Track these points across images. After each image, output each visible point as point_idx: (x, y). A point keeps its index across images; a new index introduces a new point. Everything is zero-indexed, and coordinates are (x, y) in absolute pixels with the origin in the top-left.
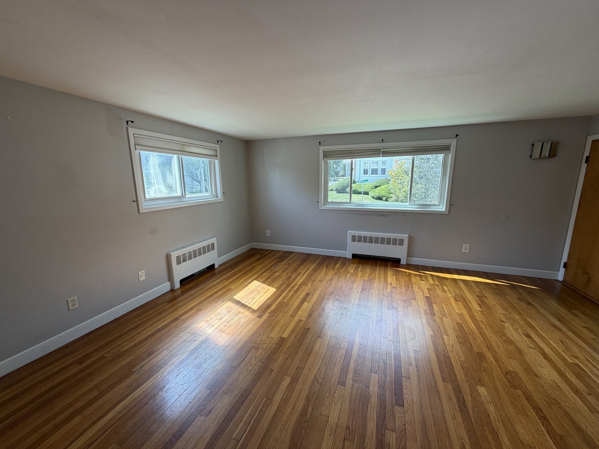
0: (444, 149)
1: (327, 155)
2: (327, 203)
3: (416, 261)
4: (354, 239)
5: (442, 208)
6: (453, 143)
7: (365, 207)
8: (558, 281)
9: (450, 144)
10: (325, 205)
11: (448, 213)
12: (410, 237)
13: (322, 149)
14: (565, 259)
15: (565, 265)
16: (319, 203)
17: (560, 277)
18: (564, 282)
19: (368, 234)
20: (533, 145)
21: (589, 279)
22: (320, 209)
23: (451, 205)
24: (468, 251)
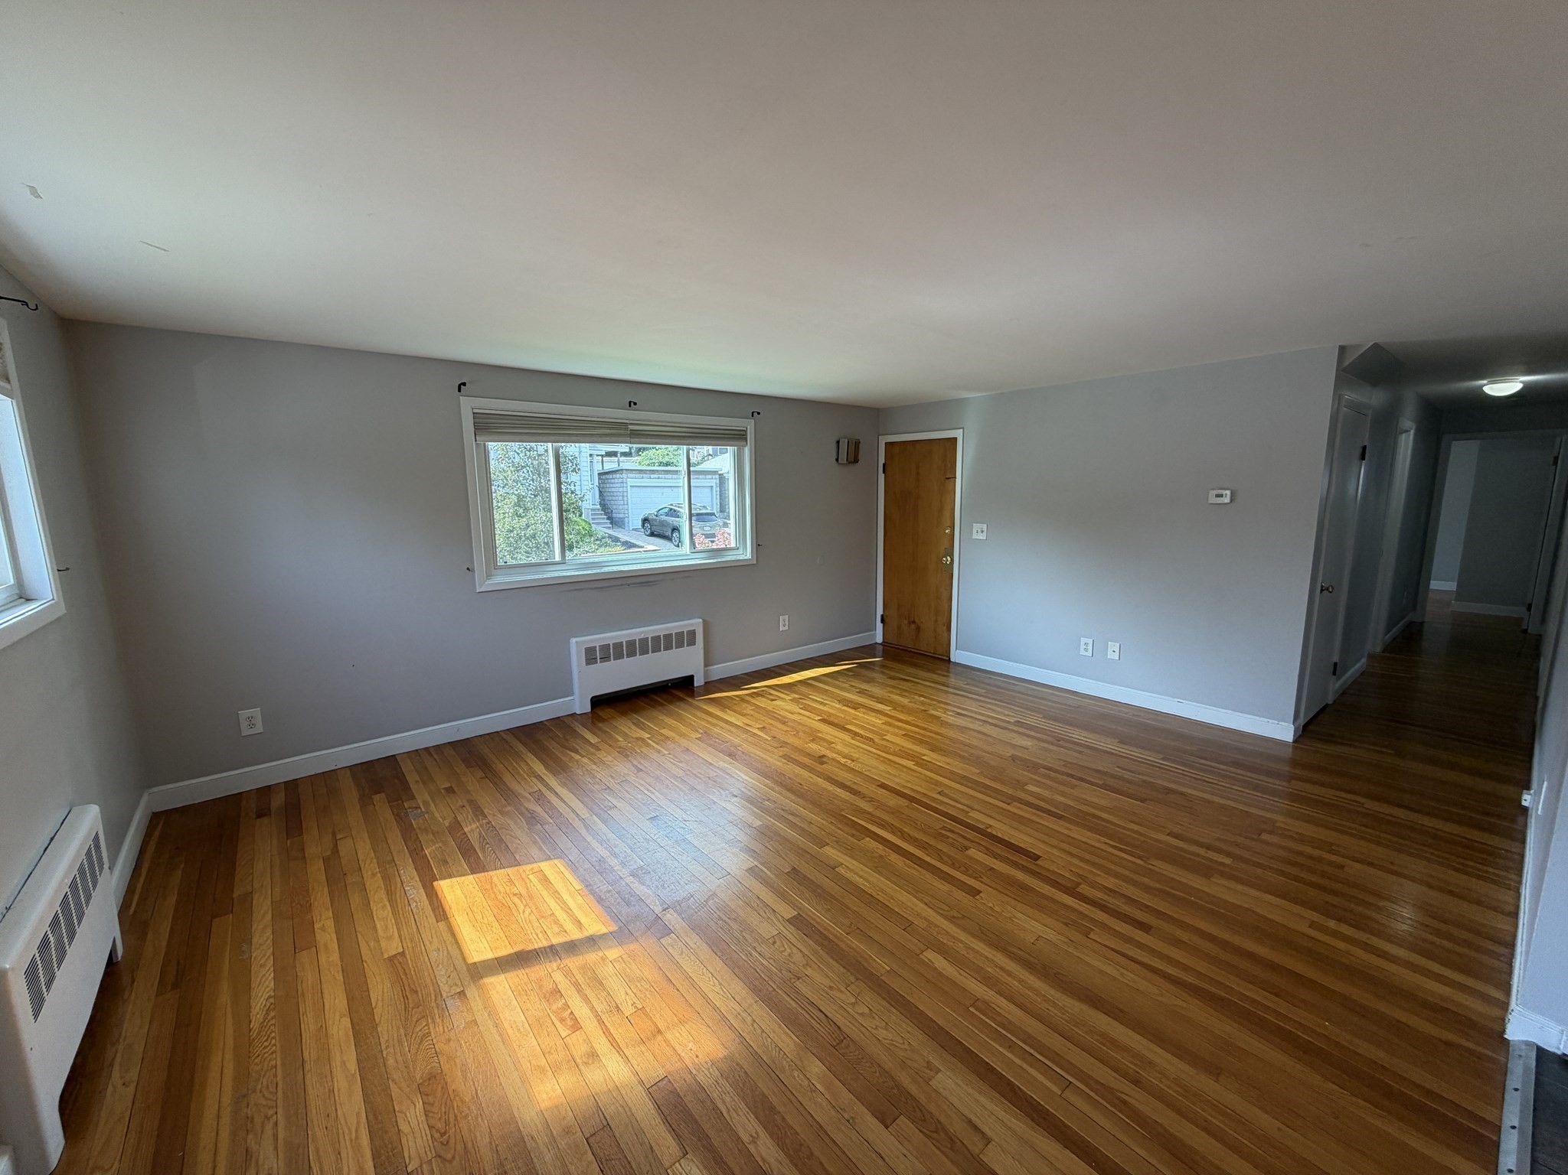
0: (736, 437)
1: (487, 426)
2: (494, 572)
3: (720, 670)
4: (591, 657)
5: (746, 554)
6: (750, 426)
7: (606, 570)
8: (876, 643)
9: (745, 429)
10: (489, 576)
11: (755, 562)
12: (705, 623)
13: (468, 405)
14: (880, 611)
15: (883, 621)
16: (473, 571)
17: (879, 639)
18: (884, 644)
19: (623, 635)
20: (838, 442)
21: (918, 629)
22: (478, 591)
23: (758, 546)
24: (787, 628)
